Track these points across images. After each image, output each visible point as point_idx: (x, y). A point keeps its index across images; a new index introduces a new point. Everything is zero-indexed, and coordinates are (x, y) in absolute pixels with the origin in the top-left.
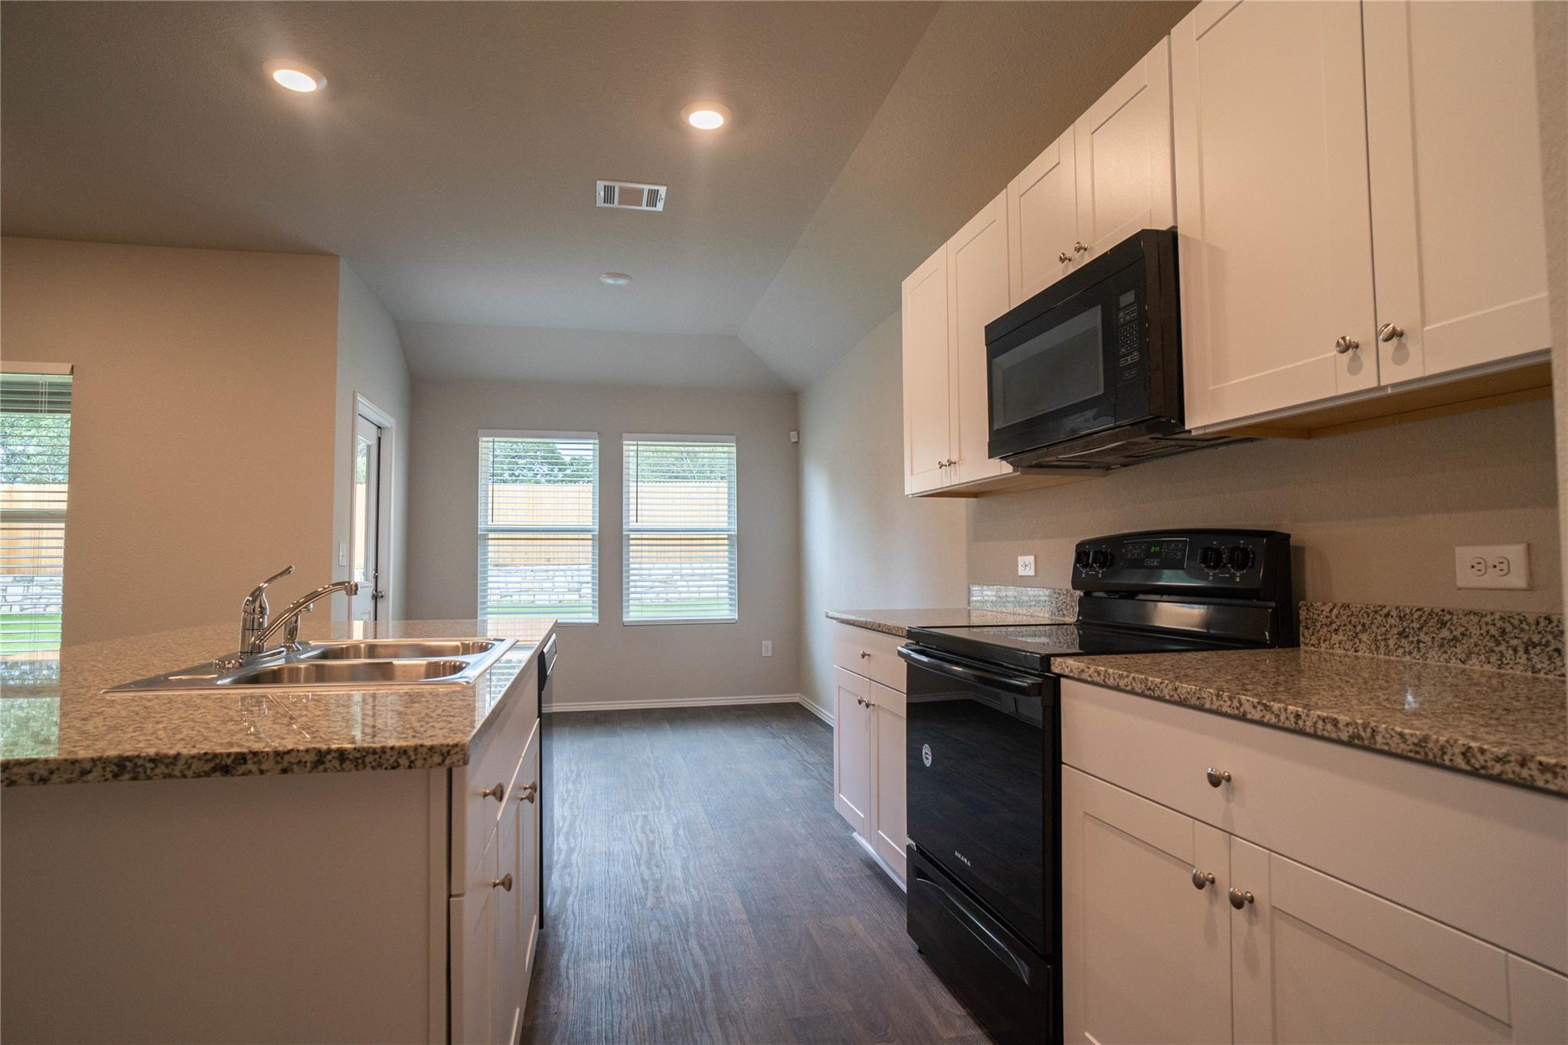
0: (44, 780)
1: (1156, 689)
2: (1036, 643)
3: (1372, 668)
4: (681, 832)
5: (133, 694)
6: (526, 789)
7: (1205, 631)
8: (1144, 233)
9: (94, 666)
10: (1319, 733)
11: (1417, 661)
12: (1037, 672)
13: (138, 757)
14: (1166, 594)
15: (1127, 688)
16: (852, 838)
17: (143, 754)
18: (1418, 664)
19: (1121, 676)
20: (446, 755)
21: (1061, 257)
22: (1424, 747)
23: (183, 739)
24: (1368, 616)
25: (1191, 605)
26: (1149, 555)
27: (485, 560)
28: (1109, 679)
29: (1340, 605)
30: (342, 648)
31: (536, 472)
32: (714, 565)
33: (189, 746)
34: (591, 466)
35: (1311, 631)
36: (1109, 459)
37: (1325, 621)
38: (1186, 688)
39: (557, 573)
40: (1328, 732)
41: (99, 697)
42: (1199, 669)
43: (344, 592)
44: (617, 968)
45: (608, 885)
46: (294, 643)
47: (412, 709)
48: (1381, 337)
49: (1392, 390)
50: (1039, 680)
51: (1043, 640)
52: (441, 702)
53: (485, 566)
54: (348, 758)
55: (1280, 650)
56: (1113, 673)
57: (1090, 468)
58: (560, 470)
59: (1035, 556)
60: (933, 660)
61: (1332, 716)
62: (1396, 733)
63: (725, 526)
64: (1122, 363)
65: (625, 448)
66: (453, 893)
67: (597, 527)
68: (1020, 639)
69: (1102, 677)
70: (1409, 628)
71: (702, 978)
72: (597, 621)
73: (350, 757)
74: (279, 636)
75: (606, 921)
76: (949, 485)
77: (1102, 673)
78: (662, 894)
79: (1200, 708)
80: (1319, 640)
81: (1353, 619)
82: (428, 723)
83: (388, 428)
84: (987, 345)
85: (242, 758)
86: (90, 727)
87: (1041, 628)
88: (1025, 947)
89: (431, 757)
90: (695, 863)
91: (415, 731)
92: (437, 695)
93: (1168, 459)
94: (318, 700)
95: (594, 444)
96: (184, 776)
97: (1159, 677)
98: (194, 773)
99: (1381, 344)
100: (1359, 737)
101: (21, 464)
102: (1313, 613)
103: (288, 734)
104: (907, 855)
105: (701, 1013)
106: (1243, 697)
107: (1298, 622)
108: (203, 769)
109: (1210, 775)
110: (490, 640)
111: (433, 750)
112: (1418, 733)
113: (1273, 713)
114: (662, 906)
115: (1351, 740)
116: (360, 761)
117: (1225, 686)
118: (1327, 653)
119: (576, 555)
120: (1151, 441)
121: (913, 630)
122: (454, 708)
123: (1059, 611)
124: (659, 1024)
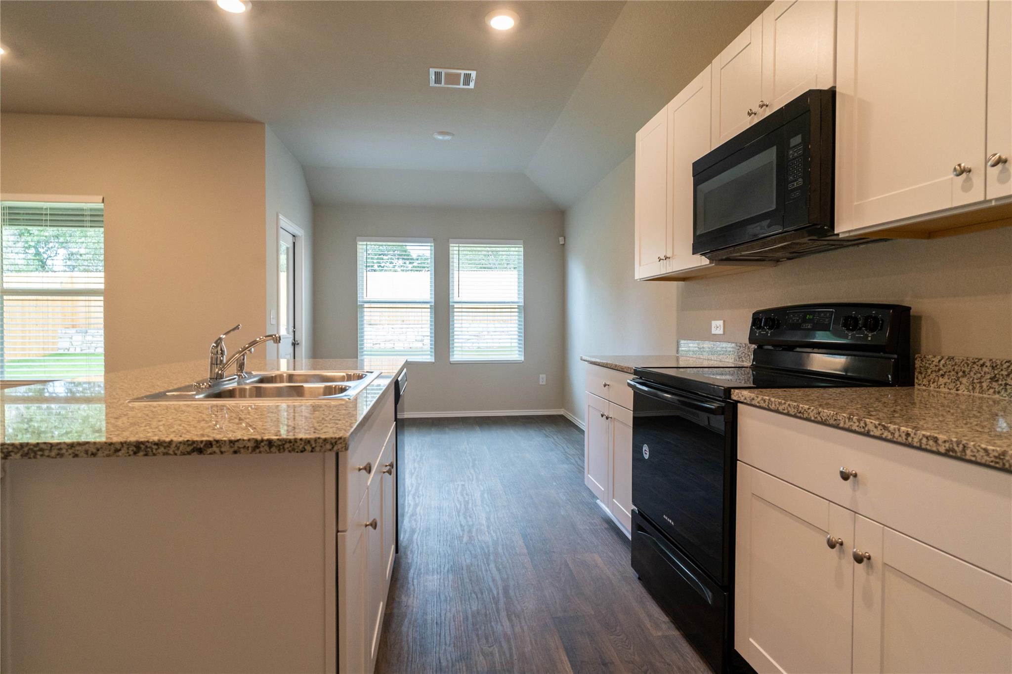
0: (94, 455)
1: (805, 412)
2: (722, 379)
3: (969, 402)
4: (486, 495)
5: (145, 403)
6: (386, 466)
7: (844, 374)
8: (811, 93)
9: (122, 386)
10: (923, 446)
11: (1004, 398)
12: (721, 399)
13: (148, 442)
14: (816, 348)
15: (785, 412)
16: (596, 503)
17: (151, 440)
18: (1005, 400)
19: (780, 404)
20: (334, 444)
21: (749, 112)
22: (1003, 459)
23: (174, 432)
24: (968, 366)
25: (834, 356)
26: (805, 321)
27: (362, 321)
28: (771, 405)
29: (947, 357)
30: (272, 377)
31: (394, 264)
32: (509, 325)
33: (178, 436)
34: (429, 261)
35: (923, 376)
36: (779, 255)
37: (934, 368)
38: (826, 412)
39: (408, 330)
40: (930, 446)
41: (125, 405)
42: (837, 400)
43: (272, 341)
44: (444, 580)
45: (439, 528)
46: (242, 373)
47: (314, 415)
48: (989, 164)
49: (995, 202)
50: (723, 404)
51: (728, 377)
52: (332, 411)
53: (362, 325)
54: (274, 445)
55: (900, 388)
56: (775, 401)
57: (764, 260)
58: (410, 263)
59: (724, 321)
60: (650, 389)
61: (934, 436)
62: (982, 448)
63: (516, 300)
64: (790, 187)
65: (451, 248)
66: (339, 529)
67: (433, 300)
68: (712, 376)
69: (767, 403)
70: (999, 375)
71: (497, 589)
72: (433, 361)
73: (275, 444)
74: (234, 368)
75: (438, 550)
76: (665, 272)
77: (767, 401)
78: (473, 534)
79: (837, 427)
80: (929, 381)
81: (956, 368)
82: (323, 424)
83: (299, 236)
84: (694, 176)
85: (209, 444)
86: (119, 423)
87: (727, 369)
88: (710, 580)
89: (325, 445)
90: (494, 515)
91: (315, 429)
92: (330, 407)
93: (822, 255)
94: (257, 408)
95: (431, 246)
96: (176, 454)
97: (807, 405)
98: (181, 452)
99: (989, 169)
100: (953, 450)
101: (77, 260)
102: (926, 363)
103: (237, 429)
104: (632, 515)
105: (497, 611)
106: (868, 420)
107: (914, 368)
108: (186, 450)
109: (841, 472)
110: (364, 372)
111: (326, 441)
112: (998, 449)
113: (889, 431)
114: (473, 542)
115: (947, 452)
116: (281, 447)
117: (855, 412)
118: (935, 391)
119: (420, 318)
120: (810, 241)
121: (638, 370)
122: (340, 415)
123: (739, 358)
124: (470, 616)
